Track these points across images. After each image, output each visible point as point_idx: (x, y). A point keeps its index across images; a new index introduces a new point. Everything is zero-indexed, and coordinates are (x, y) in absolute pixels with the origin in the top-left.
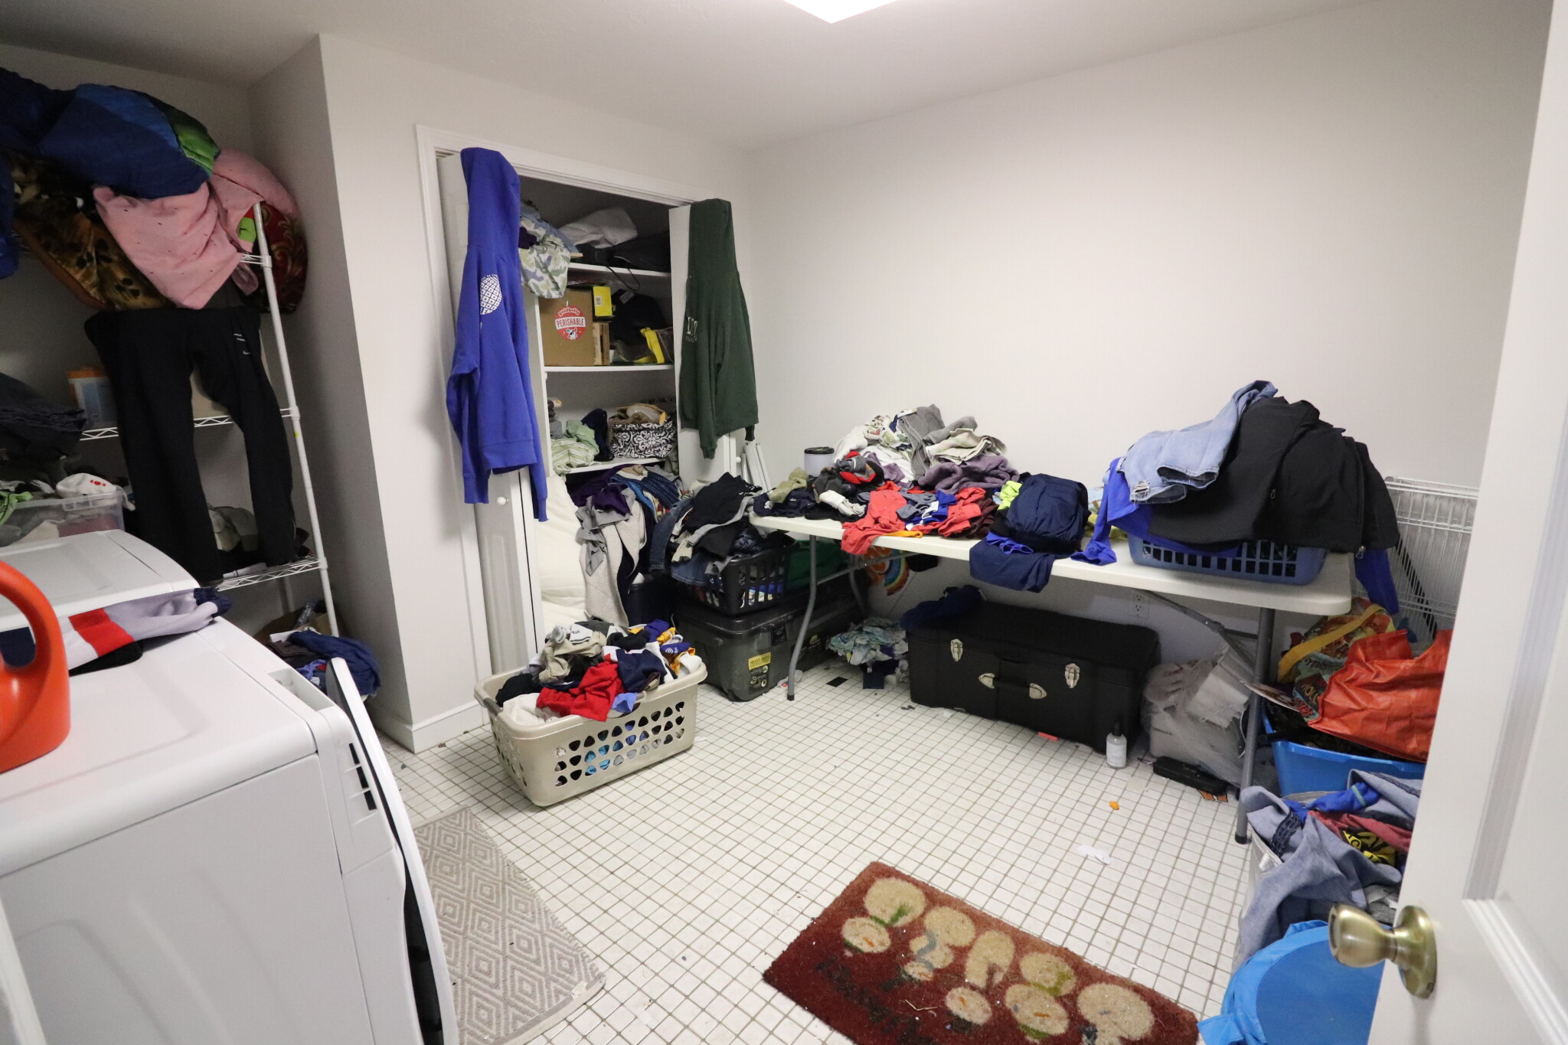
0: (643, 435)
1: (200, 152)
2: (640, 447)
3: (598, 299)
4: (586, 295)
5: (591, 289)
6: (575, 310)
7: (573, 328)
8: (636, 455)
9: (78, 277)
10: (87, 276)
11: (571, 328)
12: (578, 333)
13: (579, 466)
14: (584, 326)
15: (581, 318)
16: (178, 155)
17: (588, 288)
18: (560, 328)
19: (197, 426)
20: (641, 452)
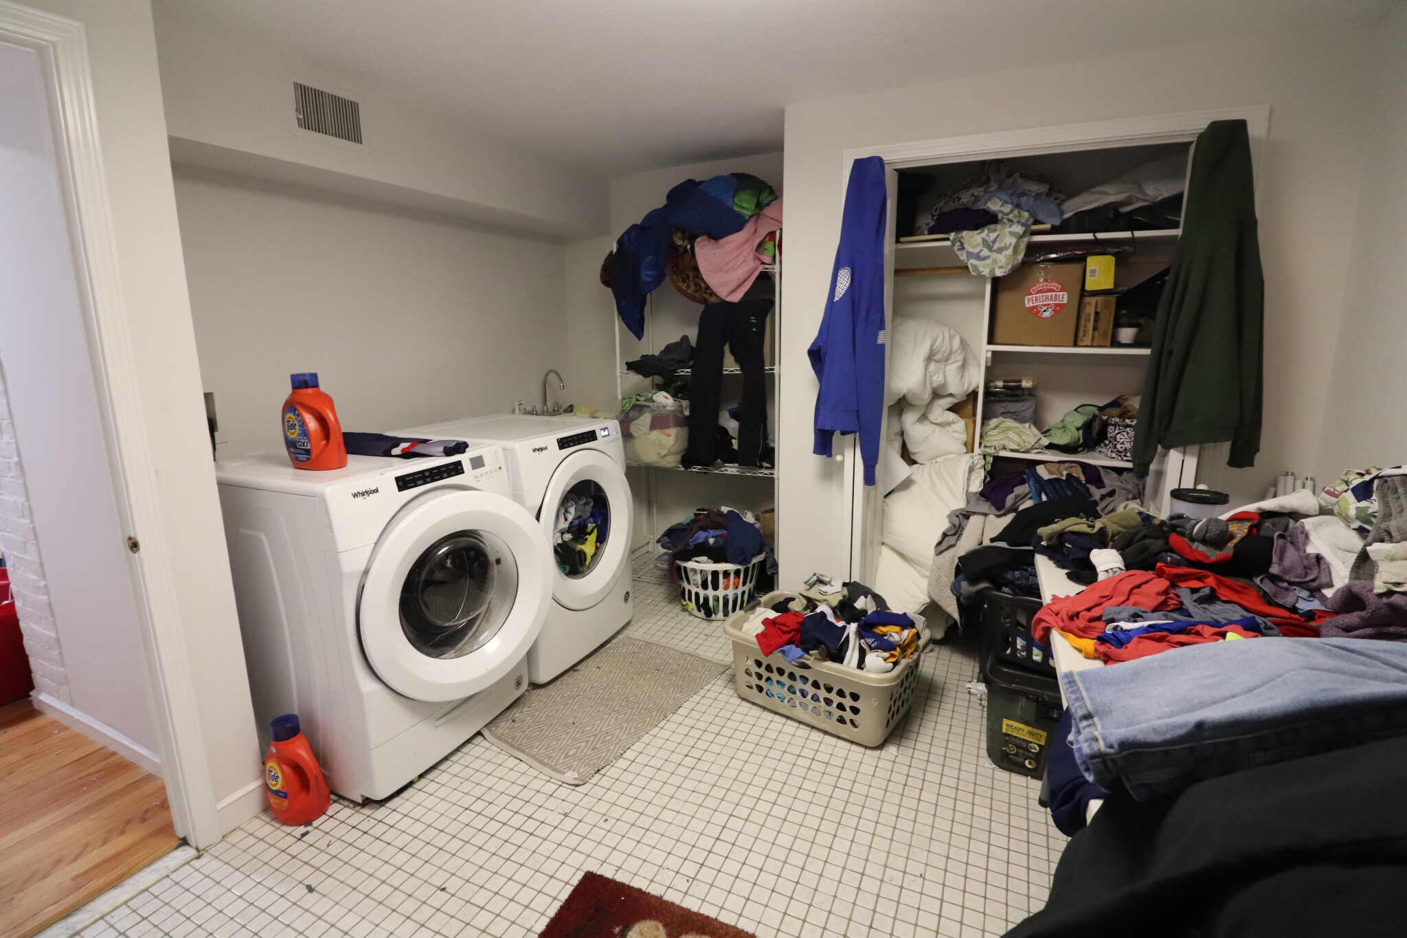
0: (1128, 433)
1: (744, 205)
2: (1119, 446)
3: (1093, 271)
4: (1075, 268)
5: (1085, 260)
6: (1055, 285)
7: (1049, 305)
8: (1114, 455)
9: (684, 287)
10: (688, 287)
11: (1044, 305)
12: (1054, 310)
13: (1013, 451)
14: (1065, 301)
15: (1061, 293)
16: (730, 210)
17: (1082, 260)
18: (1031, 305)
19: (725, 373)
20: (1118, 451)
